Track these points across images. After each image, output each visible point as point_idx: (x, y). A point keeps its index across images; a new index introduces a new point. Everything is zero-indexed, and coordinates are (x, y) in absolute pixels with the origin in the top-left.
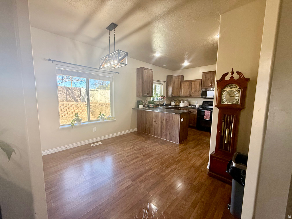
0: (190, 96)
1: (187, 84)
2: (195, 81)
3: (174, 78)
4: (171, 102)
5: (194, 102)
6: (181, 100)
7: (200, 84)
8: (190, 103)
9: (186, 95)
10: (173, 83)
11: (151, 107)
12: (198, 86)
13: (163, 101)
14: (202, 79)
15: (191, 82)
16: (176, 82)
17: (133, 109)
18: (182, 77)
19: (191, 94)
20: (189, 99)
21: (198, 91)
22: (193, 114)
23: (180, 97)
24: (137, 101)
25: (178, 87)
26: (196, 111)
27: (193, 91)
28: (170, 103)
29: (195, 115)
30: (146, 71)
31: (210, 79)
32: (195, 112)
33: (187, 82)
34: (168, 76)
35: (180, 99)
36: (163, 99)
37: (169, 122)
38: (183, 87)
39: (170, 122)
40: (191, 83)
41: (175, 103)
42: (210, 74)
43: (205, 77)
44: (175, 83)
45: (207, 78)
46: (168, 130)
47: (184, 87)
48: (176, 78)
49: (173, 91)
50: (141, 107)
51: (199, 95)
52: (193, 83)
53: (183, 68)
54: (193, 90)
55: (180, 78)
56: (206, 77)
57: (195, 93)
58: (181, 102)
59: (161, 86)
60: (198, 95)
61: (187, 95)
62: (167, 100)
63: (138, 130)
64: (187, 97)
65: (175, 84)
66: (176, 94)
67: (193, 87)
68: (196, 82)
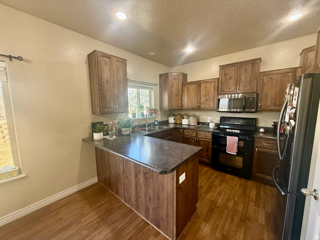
0: (199, 109)
1: (193, 88)
2: (206, 82)
3: (170, 79)
4: (169, 118)
5: (205, 117)
6: (185, 115)
7: (214, 87)
8: (198, 119)
9: (191, 105)
10: (170, 86)
11: (124, 133)
12: (212, 90)
13: (155, 118)
14: (218, 79)
15: (198, 84)
16: (175, 85)
17: (83, 140)
18: (185, 76)
19: (200, 105)
20: (197, 113)
21: (212, 99)
22: (205, 141)
23: (182, 109)
24: (92, 123)
25: (178, 94)
26: (210, 136)
27: (203, 99)
28: (166, 120)
29: (209, 142)
30: (108, 60)
31: (233, 79)
32: (208, 138)
33: (193, 85)
34: (161, 76)
35: (183, 113)
36: (153, 114)
37: (152, 181)
38: (186, 94)
39: (153, 183)
40: (200, 86)
41: (174, 119)
42: (233, 68)
43: (223, 75)
44: (173, 86)
45: (228, 77)
46: (150, 199)
47: (188, 93)
48: (174, 78)
49: (170, 99)
50: (97, 136)
51: (214, 107)
52: (203, 86)
53: (184, 58)
54: (204, 97)
55: (181, 78)
56: (226, 75)
57: (208, 102)
58: (184, 118)
59: (150, 92)
60: (212, 106)
61: (194, 107)
62: (161, 116)
63: (100, 181)
64: (194, 109)
65: (174, 88)
66: (175, 106)
67: (203, 93)
68: (208, 84)
